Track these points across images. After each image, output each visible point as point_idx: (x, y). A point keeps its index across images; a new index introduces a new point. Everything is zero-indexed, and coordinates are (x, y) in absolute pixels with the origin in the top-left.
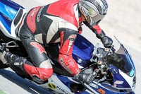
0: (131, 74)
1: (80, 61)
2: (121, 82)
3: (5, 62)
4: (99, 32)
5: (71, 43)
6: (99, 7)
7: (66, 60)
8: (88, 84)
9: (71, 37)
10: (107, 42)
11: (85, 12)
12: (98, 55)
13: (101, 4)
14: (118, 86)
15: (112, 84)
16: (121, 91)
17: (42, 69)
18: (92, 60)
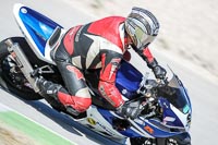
0: (185, 110)
1: (125, 91)
2: (172, 120)
3: (37, 90)
4: (151, 60)
5: (113, 68)
6: (148, 26)
7: (107, 88)
8: (132, 119)
9: (114, 60)
10: (159, 72)
11: (132, 31)
12: (147, 87)
13: (151, 23)
14: (168, 123)
15: (162, 120)
16: (172, 130)
17: (79, 98)
18: (139, 91)
